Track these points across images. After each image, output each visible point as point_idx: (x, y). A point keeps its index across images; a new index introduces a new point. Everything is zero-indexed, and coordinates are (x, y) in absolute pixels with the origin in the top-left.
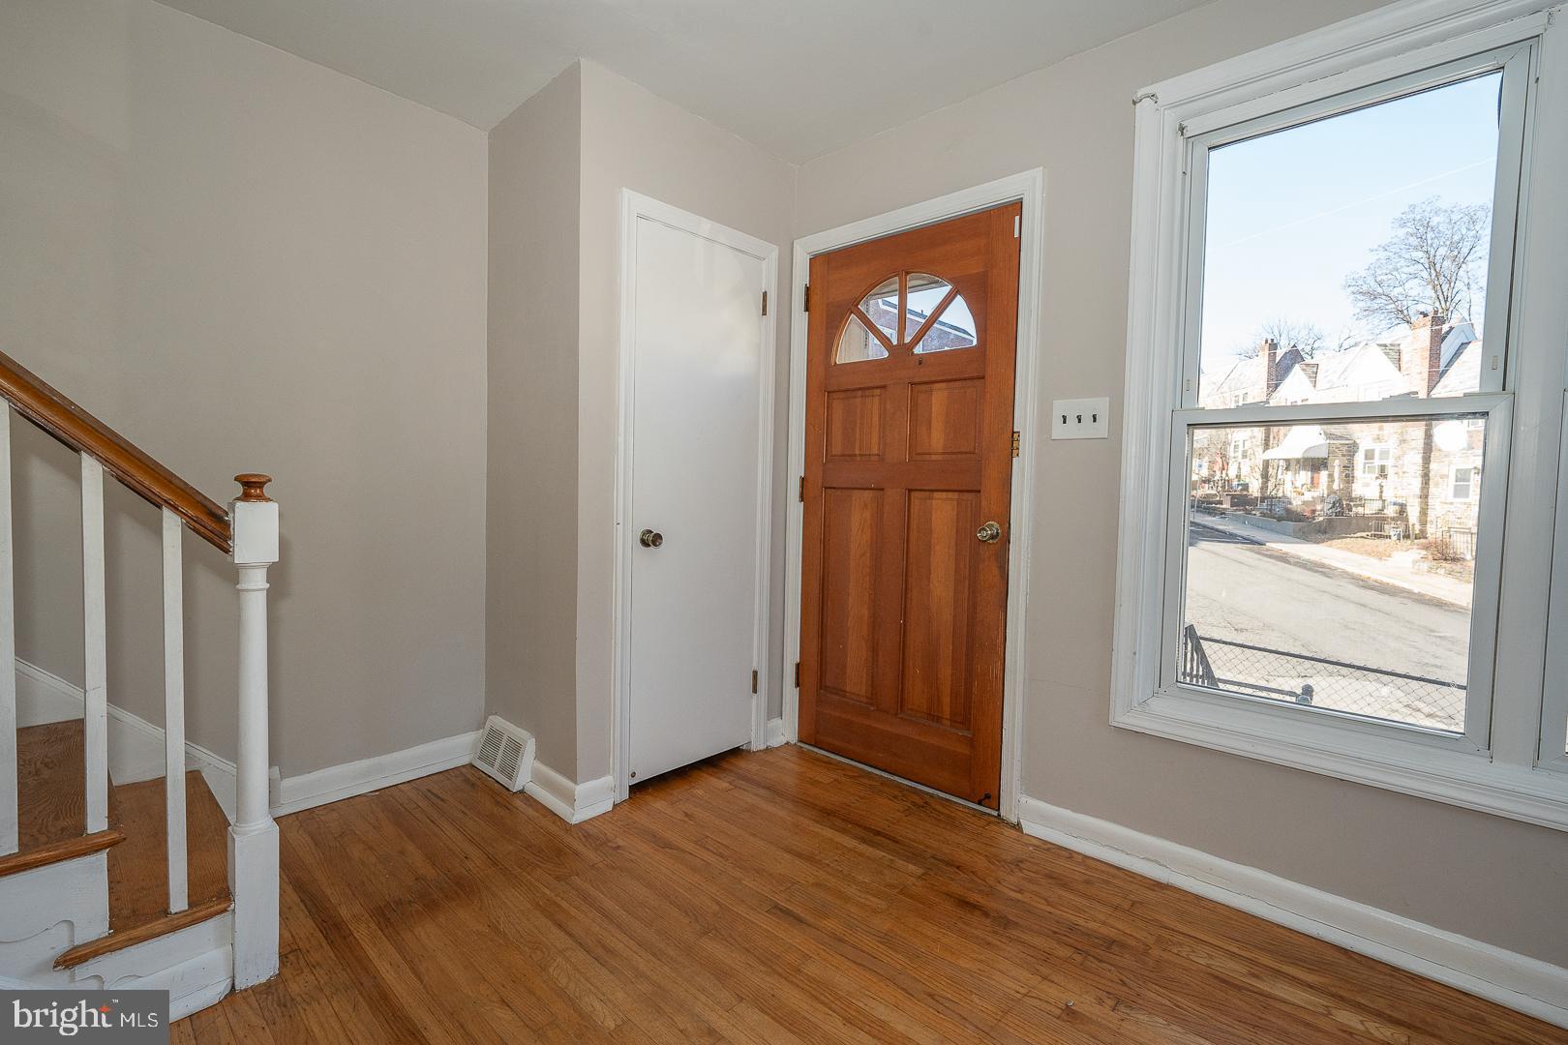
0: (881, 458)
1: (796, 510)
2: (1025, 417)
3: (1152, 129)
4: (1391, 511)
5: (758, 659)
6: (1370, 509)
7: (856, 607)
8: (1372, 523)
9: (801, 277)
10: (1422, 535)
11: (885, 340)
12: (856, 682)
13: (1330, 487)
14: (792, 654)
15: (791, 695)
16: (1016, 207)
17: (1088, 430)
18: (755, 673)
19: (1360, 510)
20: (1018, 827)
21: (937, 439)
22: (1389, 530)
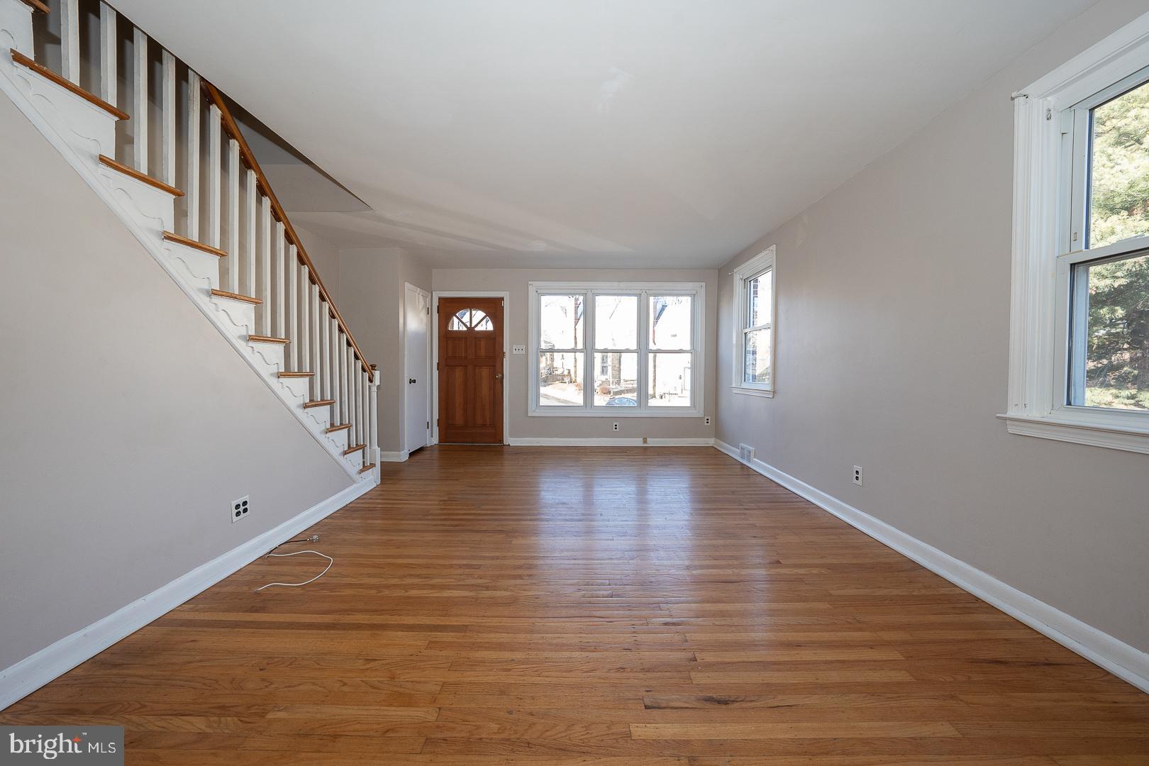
0: (466, 358)
1: (436, 373)
2: (506, 349)
3: (532, 290)
4: (566, 373)
5: (428, 419)
6: (559, 372)
7: (459, 399)
8: (560, 378)
9: (436, 304)
10: (575, 382)
11: (466, 326)
12: (459, 419)
13: (546, 363)
14: (436, 417)
15: (436, 429)
16: (503, 299)
17: (521, 352)
18: (428, 423)
19: (557, 372)
20: (509, 445)
21: (483, 353)
22: (567, 380)
